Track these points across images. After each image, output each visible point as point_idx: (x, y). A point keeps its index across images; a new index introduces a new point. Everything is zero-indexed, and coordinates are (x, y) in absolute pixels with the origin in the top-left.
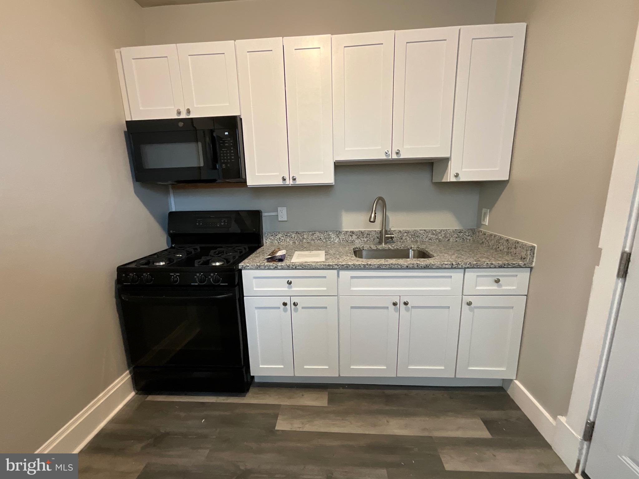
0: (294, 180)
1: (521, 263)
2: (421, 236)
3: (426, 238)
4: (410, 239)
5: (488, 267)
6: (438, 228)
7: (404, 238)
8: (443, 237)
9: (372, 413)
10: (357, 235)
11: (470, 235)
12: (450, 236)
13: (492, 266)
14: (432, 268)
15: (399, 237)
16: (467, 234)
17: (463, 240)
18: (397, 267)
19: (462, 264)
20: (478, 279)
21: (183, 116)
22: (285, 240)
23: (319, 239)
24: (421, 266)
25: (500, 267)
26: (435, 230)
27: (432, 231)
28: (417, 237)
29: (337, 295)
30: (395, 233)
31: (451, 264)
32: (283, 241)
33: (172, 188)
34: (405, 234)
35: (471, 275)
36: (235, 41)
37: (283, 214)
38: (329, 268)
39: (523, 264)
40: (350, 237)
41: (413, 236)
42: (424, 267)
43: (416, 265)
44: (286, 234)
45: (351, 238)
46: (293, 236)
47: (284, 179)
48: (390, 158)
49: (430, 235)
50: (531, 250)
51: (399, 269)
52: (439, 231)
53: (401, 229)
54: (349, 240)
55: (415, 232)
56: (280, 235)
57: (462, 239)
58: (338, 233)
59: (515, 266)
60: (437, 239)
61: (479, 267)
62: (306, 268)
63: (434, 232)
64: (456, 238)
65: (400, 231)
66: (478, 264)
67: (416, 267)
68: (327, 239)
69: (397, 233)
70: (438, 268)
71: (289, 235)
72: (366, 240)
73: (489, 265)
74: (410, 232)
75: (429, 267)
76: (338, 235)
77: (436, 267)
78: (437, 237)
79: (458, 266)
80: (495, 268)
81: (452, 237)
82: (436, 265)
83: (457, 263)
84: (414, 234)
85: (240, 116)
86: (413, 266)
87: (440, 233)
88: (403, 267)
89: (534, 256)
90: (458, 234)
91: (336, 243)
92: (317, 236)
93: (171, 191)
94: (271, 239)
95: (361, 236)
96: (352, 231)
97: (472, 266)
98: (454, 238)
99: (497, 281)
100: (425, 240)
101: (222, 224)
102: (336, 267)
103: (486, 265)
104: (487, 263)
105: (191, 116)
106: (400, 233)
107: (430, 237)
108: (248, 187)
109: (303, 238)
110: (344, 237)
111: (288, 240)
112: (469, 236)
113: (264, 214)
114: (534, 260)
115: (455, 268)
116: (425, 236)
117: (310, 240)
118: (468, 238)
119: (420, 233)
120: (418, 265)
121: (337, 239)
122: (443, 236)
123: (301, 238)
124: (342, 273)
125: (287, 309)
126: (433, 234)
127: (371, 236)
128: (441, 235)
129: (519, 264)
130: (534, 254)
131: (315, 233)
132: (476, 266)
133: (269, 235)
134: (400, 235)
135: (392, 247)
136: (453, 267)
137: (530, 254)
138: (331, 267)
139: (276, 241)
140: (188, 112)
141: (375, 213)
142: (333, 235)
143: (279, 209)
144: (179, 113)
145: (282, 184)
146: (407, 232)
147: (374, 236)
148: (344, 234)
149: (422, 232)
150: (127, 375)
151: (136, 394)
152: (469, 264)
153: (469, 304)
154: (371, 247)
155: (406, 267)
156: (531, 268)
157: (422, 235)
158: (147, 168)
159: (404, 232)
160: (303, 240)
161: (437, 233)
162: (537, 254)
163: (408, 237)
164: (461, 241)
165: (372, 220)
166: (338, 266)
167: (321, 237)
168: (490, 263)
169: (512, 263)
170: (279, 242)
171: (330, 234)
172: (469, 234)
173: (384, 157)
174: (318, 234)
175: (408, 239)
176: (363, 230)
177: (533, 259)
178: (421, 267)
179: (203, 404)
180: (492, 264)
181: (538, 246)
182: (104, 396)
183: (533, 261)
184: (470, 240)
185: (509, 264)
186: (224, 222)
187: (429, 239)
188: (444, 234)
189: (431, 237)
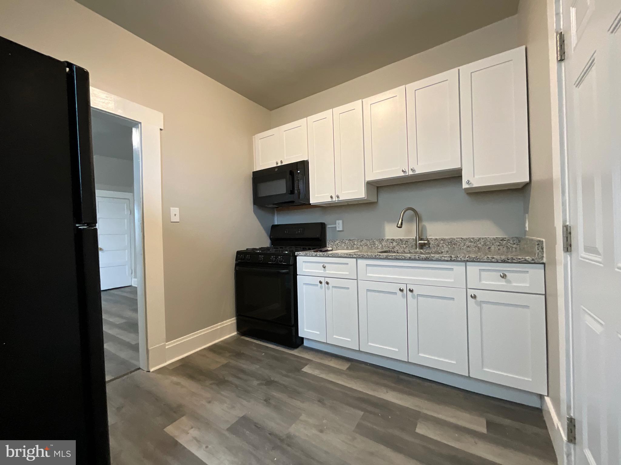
0: (338, 197)
1: (528, 258)
2: (458, 244)
3: (464, 245)
4: (447, 247)
5: (489, 261)
6: (476, 237)
7: (441, 245)
8: (483, 245)
9: (377, 384)
10: (397, 242)
11: (516, 243)
12: (491, 244)
13: (493, 260)
14: (432, 260)
15: (435, 244)
16: (511, 242)
17: (507, 249)
18: (401, 257)
19: (461, 257)
20: (482, 273)
21: (279, 164)
22: (341, 245)
23: (366, 246)
24: (421, 257)
25: (504, 262)
26: (473, 238)
27: (470, 239)
28: (454, 244)
29: (356, 279)
30: (431, 241)
31: (450, 257)
32: (340, 246)
33: (276, 210)
34: (442, 242)
35: (473, 269)
36: (307, 117)
37: (339, 225)
38: (350, 256)
39: (531, 259)
40: (391, 243)
41: (450, 244)
42: (425, 259)
43: (418, 256)
44: (341, 241)
45: (391, 245)
46: (347, 242)
47: (332, 197)
48: (407, 174)
49: (468, 243)
50: (538, 245)
51: (403, 259)
52: (478, 239)
53: (437, 238)
54: (390, 246)
55: (451, 240)
56: (338, 241)
57: (506, 247)
58: (381, 241)
59: (521, 261)
60: (476, 246)
61: (478, 260)
62: (335, 256)
63: (472, 240)
64: (499, 246)
65: (436, 239)
66: (478, 258)
67: (418, 258)
68: (372, 245)
69: (434, 241)
70: (438, 259)
71: (344, 241)
72: (405, 246)
73: (491, 259)
74: (447, 240)
75: (429, 259)
76: (381, 242)
77: (436, 259)
78: (475, 245)
79: (457, 259)
80: (497, 262)
81: (493, 244)
82: (435, 257)
83: (456, 256)
84: (451, 241)
85: (308, 160)
86: (415, 258)
87: (479, 241)
88: (406, 258)
89: (543, 251)
90: (500, 242)
91: (379, 248)
92: (364, 243)
93: (276, 212)
94: (332, 244)
95: (400, 243)
96: (392, 239)
97: (472, 259)
98: (496, 246)
99: (504, 276)
100: (462, 248)
101: (299, 232)
102: (355, 256)
103: (487, 259)
104: (488, 257)
105: (283, 164)
106: (436, 240)
107: (467, 245)
108: (311, 204)
109: (354, 244)
110: (386, 244)
111: (343, 245)
112: (514, 244)
113: (328, 226)
114: (545, 255)
115: (454, 261)
116: (462, 244)
117: (359, 246)
118: (513, 246)
119: (456, 241)
120: (419, 256)
121: (380, 246)
122: (482, 243)
123: (352, 244)
124: (359, 261)
125: (322, 287)
126: (471, 242)
127: (409, 243)
128: (480, 243)
129: (525, 259)
130: (542, 249)
131: (363, 240)
132: (476, 259)
133: (330, 241)
134: (437, 243)
135: (424, 251)
136: (452, 259)
137: (538, 249)
138: (351, 256)
139: (335, 246)
140: (282, 162)
141: (402, 220)
142: (376, 242)
143: (337, 222)
144: (277, 163)
145: (330, 201)
146: (444, 240)
147: (412, 243)
148: (386, 241)
149: (458, 239)
150: (234, 320)
151: (237, 334)
152: (468, 257)
153: (474, 297)
154: (404, 251)
155: (409, 258)
156: (544, 264)
157: (459, 242)
158: (260, 196)
159: (441, 240)
160: (354, 246)
161: (475, 240)
162: (546, 248)
163: (444, 244)
164: (504, 249)
165: (399, 226)
166: (356, 255)
167: (368, 244)
168: (491, 257)
169: (516, 258)
170: (337, 246)
171: (375, 241)
172: (514, 242)
173: (402, 174)
174: (365, 241)
175: (445, 246)
176: (402, 238)
177: (543, 254)
178: (422, 259)
179: (267, 347)
180: (493, 258)
181: (546, 241)
182: (221, 325)
183: (543, 257)
184: (516, 248)
185: (514, 258)
186: (300, 231)
187: (467, 247)
188: (483, 242)
189: (469, 244)
